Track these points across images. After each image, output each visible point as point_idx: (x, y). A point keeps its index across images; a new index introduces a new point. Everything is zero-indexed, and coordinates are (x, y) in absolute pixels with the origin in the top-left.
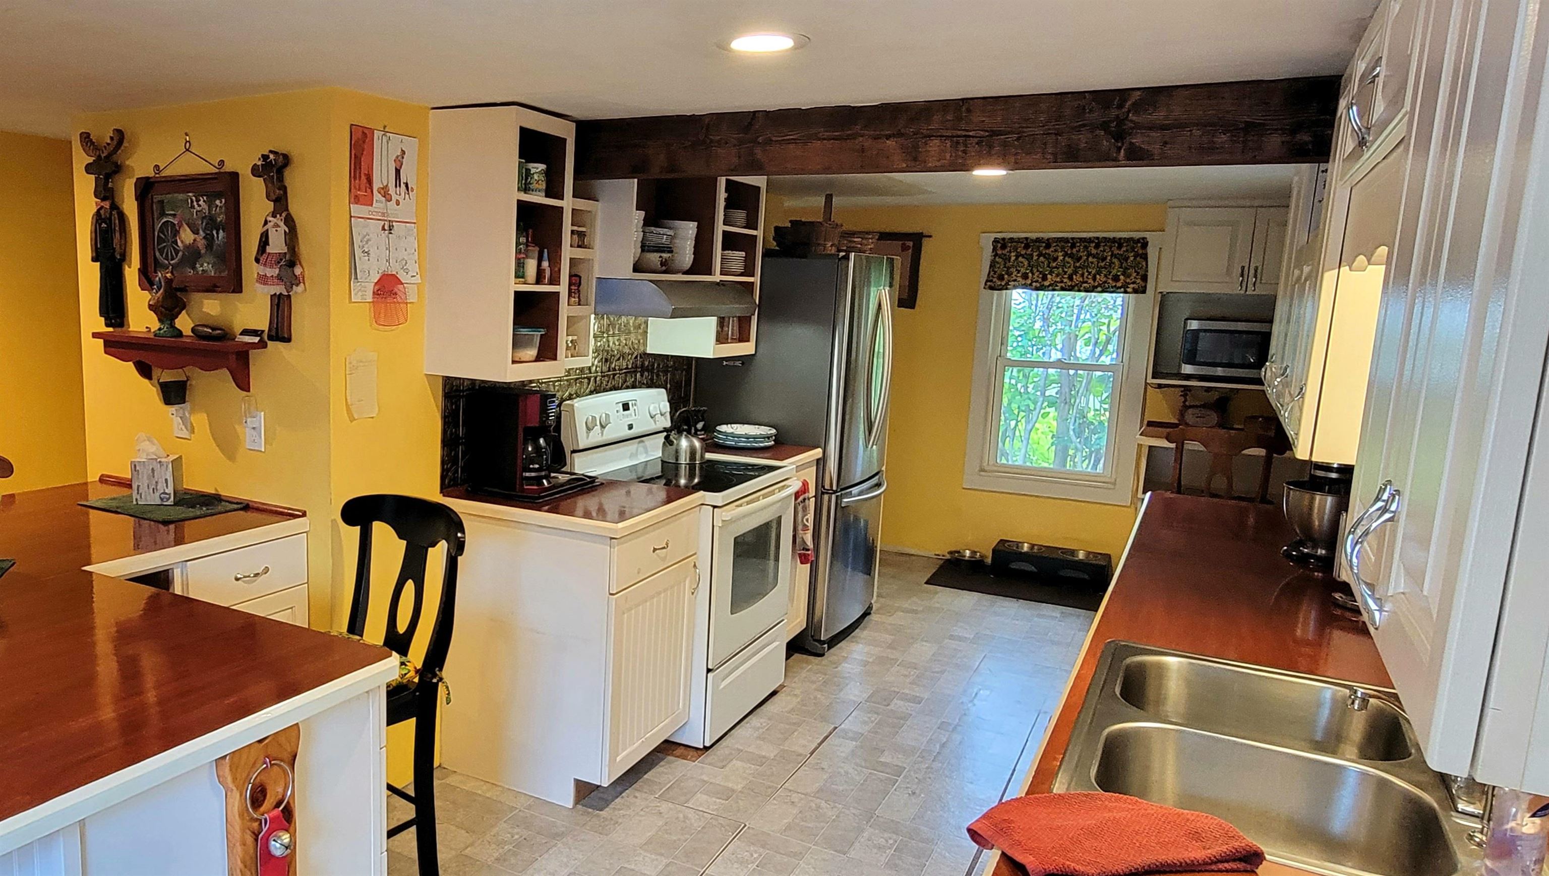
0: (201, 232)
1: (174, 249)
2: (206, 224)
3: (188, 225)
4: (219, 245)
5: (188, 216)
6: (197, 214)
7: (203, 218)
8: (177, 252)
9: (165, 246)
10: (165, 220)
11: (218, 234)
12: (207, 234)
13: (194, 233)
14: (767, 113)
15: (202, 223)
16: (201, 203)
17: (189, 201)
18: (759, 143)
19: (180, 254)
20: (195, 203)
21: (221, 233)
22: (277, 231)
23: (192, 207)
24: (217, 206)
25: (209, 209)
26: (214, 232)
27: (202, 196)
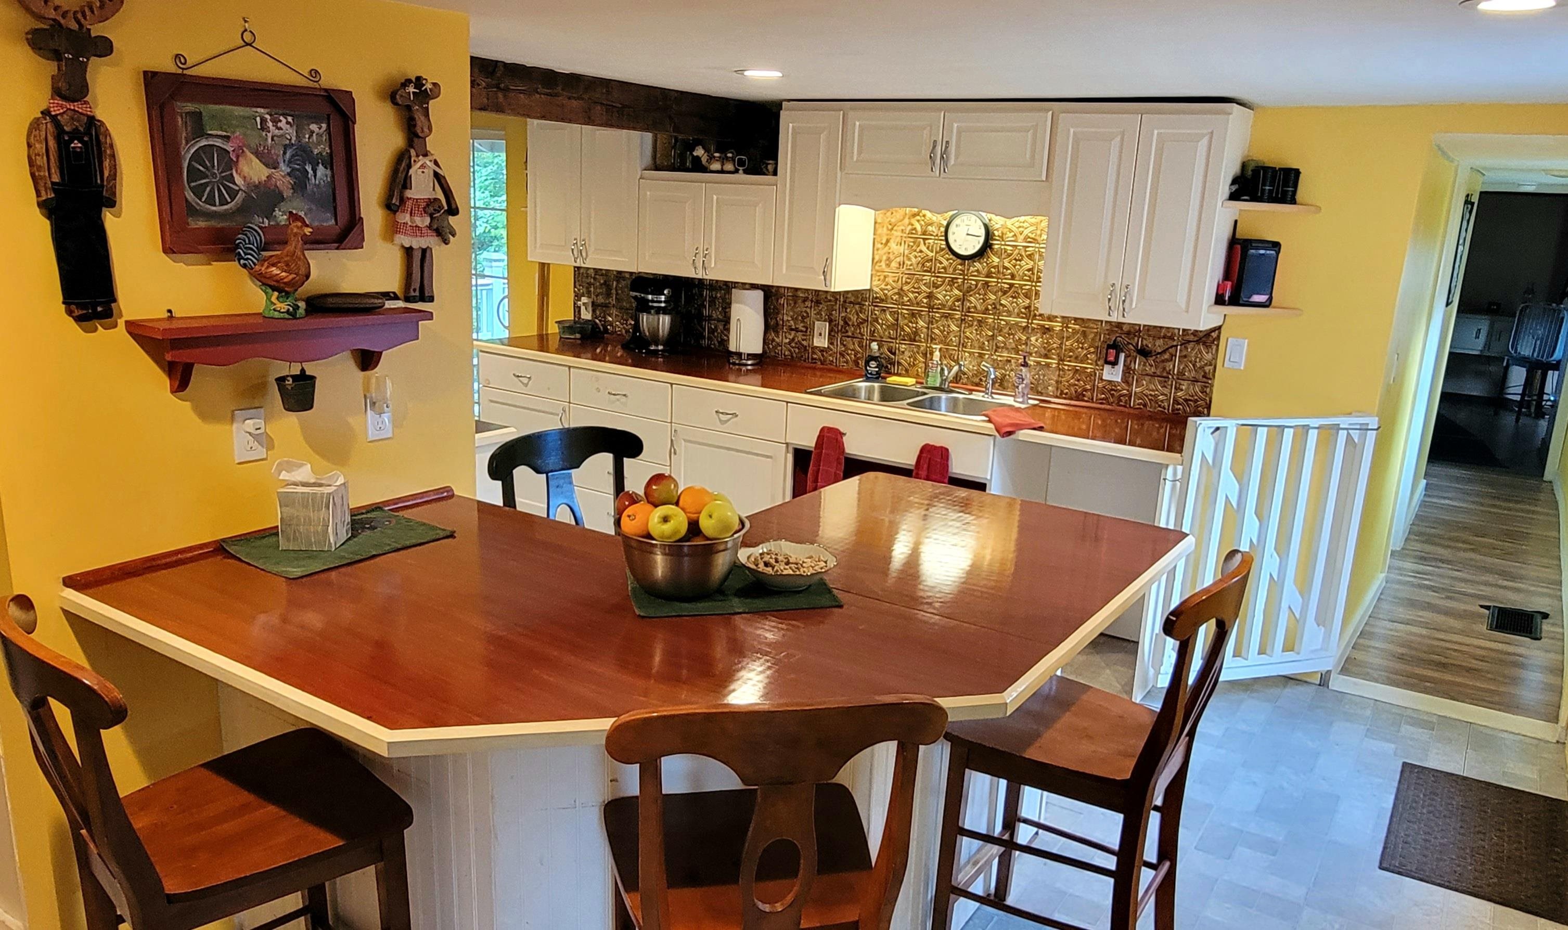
0: (283, 166)
1: (226, 187)
2: (293, 156)
3: (257, 154)
4: (318, 186)
5: (254, 142)
6: (272, 140)
7: (286, 147)
8: (233, 194)
9: (206, 184)
10: (204, 143)
11: (315, 171)
12: (293, 170)
13: (267, 165)
14: (505, 65)
15: (285, 153)
16: (283, 124)
17: (258, 119)
18: (501, 89)
19: (240, 197)
20: (270, 124)
21: (321, 170)
22: (423, 172)
23: (264, 128)
24: (312, 132)
25: (297, 136)
26: (309, 168)
27: (285, 115)
